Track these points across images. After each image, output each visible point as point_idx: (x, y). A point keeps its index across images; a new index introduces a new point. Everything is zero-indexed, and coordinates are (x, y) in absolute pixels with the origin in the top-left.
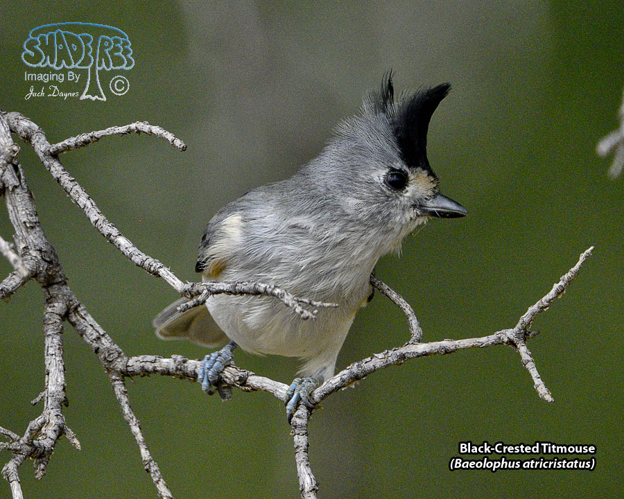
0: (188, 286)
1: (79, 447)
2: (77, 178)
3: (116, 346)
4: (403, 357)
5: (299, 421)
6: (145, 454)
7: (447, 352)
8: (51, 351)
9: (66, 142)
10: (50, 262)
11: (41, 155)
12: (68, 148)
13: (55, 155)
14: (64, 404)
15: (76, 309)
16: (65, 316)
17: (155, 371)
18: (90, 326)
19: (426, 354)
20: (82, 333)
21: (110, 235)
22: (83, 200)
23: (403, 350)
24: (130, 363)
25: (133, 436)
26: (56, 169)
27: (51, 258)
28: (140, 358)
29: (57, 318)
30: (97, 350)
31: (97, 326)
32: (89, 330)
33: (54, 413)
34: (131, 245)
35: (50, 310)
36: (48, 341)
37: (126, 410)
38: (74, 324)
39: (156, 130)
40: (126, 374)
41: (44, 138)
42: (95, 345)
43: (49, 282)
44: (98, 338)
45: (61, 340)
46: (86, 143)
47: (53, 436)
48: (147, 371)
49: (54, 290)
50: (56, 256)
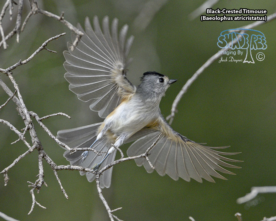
0: (72, 149)
1: (47, 186)
2: (46, 126)
3: (55, 164)
4: (120, 161)
5: (97, 177)
6: (62, 188)
7: (130, 160)
8: (40, 165)
9: (43, 117)
10: (40, 145)
11: (38, 121)
12: (44, 119)
13: (41, 121)
14: (43, 177)
15: (45, 155)
16: (43, 157)
17: (64, 169)
18: (49, 159)
19: (125, 161)
20: (47, 161)
21: (53, 138)
22: (47, 130)
23: (120, 160)
24: (58, 167)
25: (59, 184)
26: (41, 124)
27: (40, 144)
28: (60, 166)
29: (41, 158)
30: (50, 164)
31: (50, 159)
32: (49, 160)
33: (41, 178)
34: (58, 140)
35: (40, 156)
36: (39, 163)
37: (57, 178)
38: (45, 159)
39: (64, 114)
40: (57, 170)
41: (38, 117)
42: (50, 163)
43: (39, 150)
44: (51, 162)
45: (42, 162)
46: (48, 117)
47: (41, 184)
48: (62, 169)
49: (41, 151)
50: (41, 144)
